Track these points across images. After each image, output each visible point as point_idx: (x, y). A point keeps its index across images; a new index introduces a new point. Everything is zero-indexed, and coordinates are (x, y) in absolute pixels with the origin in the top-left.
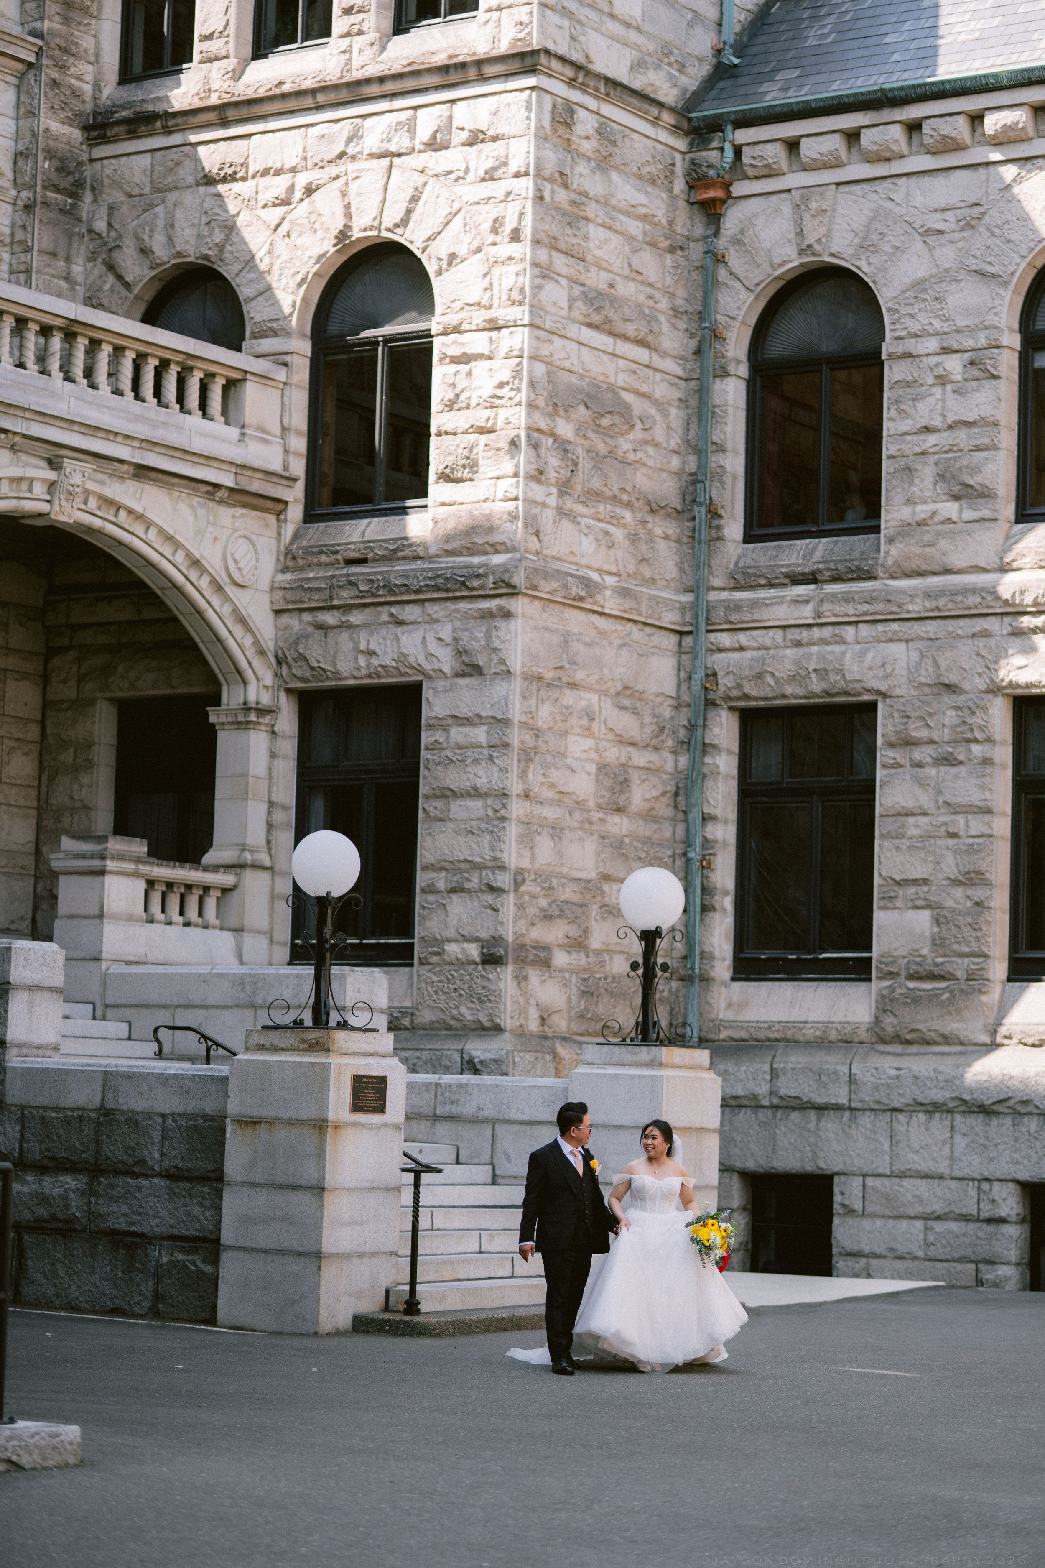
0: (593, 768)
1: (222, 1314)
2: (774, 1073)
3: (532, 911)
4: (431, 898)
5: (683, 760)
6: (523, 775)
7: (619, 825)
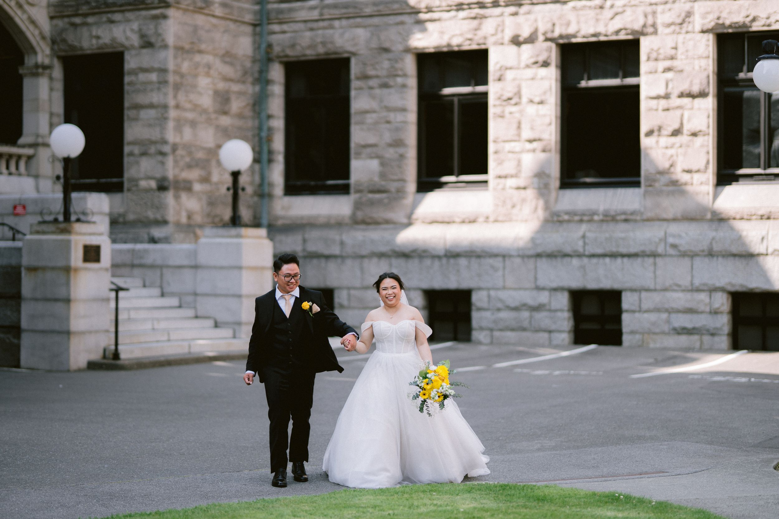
0: (211, 92)
1: (23, 362)
2: (305, 241)
3: (182, 164)
4: (132, 158)
5: (257, 88)
6: (175, 97)
7: (225, 121)
